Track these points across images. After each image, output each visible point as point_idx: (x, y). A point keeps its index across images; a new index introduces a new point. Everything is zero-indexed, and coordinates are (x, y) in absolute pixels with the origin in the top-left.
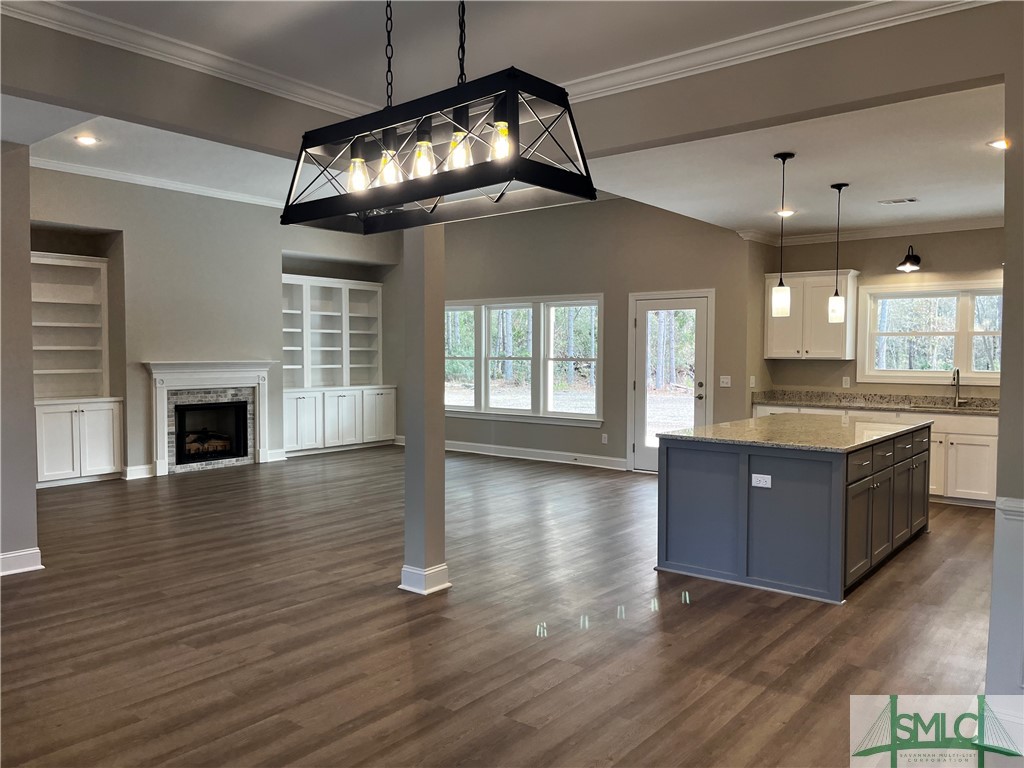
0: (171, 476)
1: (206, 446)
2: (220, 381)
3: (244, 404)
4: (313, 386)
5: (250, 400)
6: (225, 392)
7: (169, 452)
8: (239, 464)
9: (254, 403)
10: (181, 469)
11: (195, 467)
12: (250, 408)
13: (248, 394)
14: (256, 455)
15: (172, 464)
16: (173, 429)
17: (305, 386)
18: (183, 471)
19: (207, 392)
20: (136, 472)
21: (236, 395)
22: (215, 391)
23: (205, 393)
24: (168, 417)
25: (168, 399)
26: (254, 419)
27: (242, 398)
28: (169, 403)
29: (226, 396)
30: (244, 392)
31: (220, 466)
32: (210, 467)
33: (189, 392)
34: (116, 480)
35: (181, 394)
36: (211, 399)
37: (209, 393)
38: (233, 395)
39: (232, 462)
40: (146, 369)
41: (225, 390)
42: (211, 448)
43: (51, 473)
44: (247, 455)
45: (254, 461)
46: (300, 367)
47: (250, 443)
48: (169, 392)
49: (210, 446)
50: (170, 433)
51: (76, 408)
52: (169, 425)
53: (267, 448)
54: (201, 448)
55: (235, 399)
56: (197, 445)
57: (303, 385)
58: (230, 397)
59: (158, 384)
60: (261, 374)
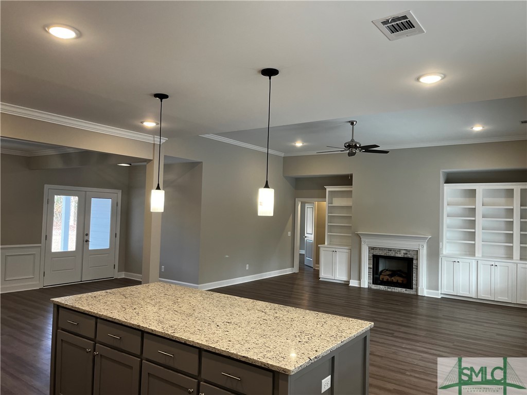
0: (369, 289)
1: (392, 278)
2: (399, 245)
3: (412, 259)
4: (483, 256)
5: (415, 258)
6: (400, 251)
7: (369, 277)
8: (407, 292)
9: (417, 259)
10: (374, 287)
11: (382, 287)
12: (414, 262)
13: (414, 254)
14: (417, 290)
15: (371, 283)
16: (372, 266)
17: (476, 255)
18: (376, 288)
19: (390, 250)
20: (354, 283)
21: (407, 254)
22: (394, 250)
23: (388, 250)
24: (369, 260)
25: (369, 251)
26: (417, 269)
27: (410, 256)
28: (369, 253)
29: (400, 254)
30: (411, 252)
31: (396, 291)
32: (389, 290)
33: (380, 249)
34: (346, 284)
35: (376, 249)
36: (392, 254)
37: (391, 251)
39: (403, 290)
40: (358, 236)
41: (400, 250)
42: (395, 280)
43: (324, 275)
44: (412, 289)
45: (415, 293)
46: (473, 242)
47: (414, 282)
48: (369, 248)
49: (395, 279)
50: (369, 268)
51: (334, 250)
52: (369, 264)
53: (424, 287)
54: (390, 279)
55: (406, 256)
56: (388, 277)
57: (475, 255)
58: (403, 254)
59: (363, 243)
60: (421, 243)
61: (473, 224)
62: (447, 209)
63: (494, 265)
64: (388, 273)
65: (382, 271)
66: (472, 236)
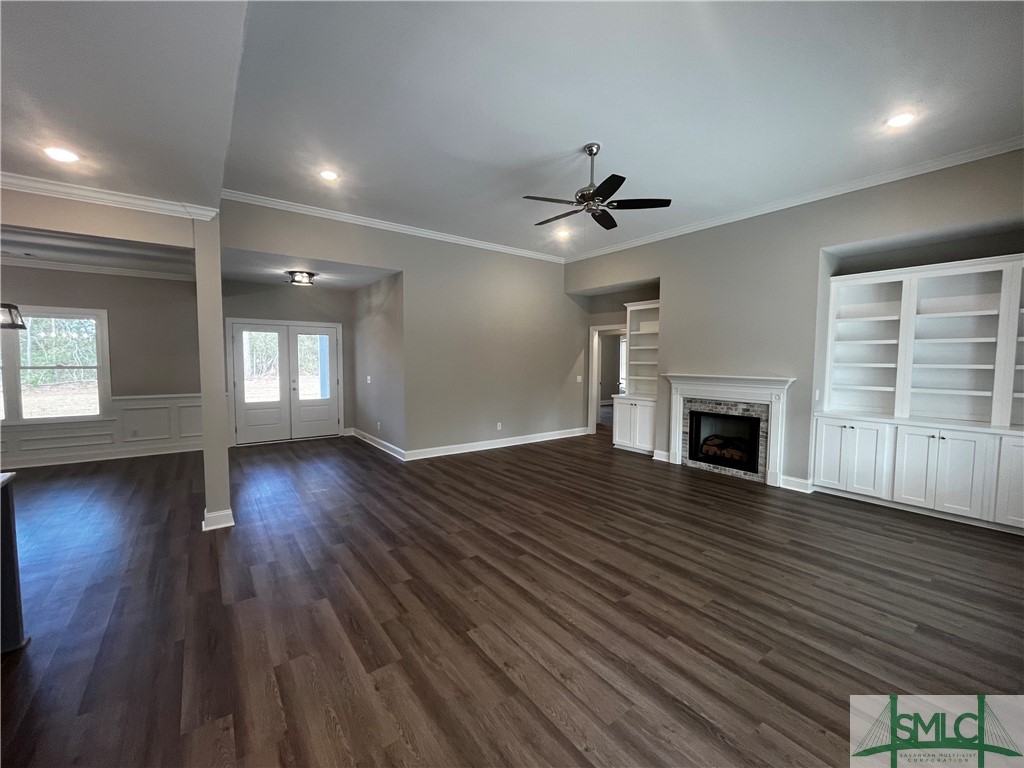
0: (683, 466)
1: (724, 451)
2: (736, 395)
3: (757, 421)
4: (912, 417)
5: (763, 417)
6: (736, 406)
7: (683, 447)
8: (747, 478)
9: (767, 421)
10: (691, 464)
11: (704, 466)
12: (762, 425)
13: (762, 412)
14: (765, 476)
15: (686, 458)
16: (688, 430)
17: (896, 415)
18: (693, 466)
19: (719, 403)
20: (659, 456)
21: (748, 410)
22: (726, 403)
23: (717, 404)
24: (684, 419)
25: (684, 404)
26: (767, 438)
27: (754, 415)
28: (684, 408)
29: (736, 410)
30: (755, 408)
31: (727, 473)
32: (716, 471)
33: (702, 401)
34: (649, 457)
35: (695, 402)
36: (722, 410)
37: (721, 404)
38: (744, 410)
39: (740, 474)
40: (666, 379)
41: (736, 404)
42: (727, 455)
43: (620, 440)
44: (757, 472)
45: (762, 480)
46: (891, 389)
47: (761, 461)
48: (685, 399)
49: (727, 453)
50: (684, 432)
51: (633, 402)
52: (684, 426)
53: (777, 471)
54: (719, 452)
55: (746, 414)
56: (715, 449)
57: (893, 414)
58: (741, 411)
59: (673, 391)
60: (775, 392)
61: (892, 351)
62: (835, 327)
63: (937, 436)
64: (717, 441)
65: (706, 439)
66: (890, 376)
